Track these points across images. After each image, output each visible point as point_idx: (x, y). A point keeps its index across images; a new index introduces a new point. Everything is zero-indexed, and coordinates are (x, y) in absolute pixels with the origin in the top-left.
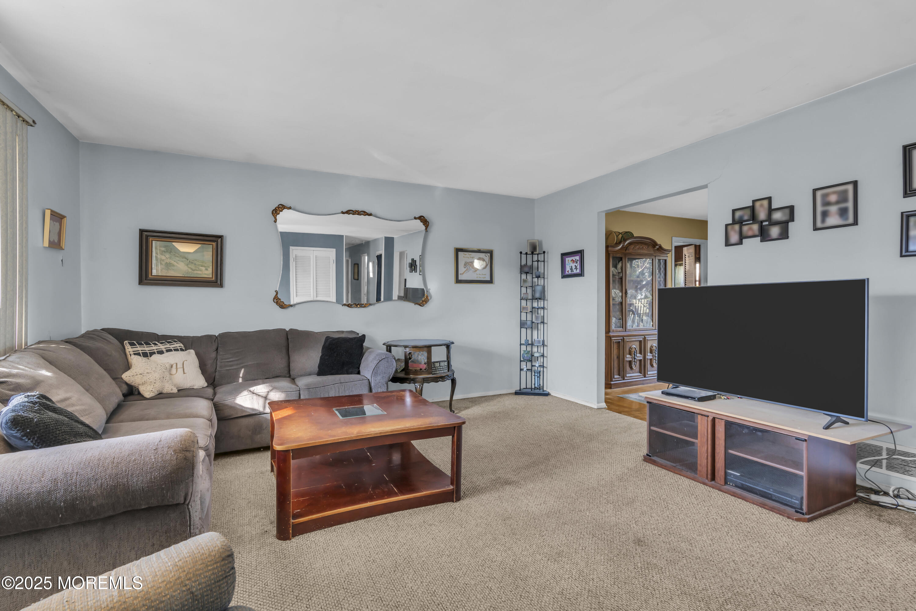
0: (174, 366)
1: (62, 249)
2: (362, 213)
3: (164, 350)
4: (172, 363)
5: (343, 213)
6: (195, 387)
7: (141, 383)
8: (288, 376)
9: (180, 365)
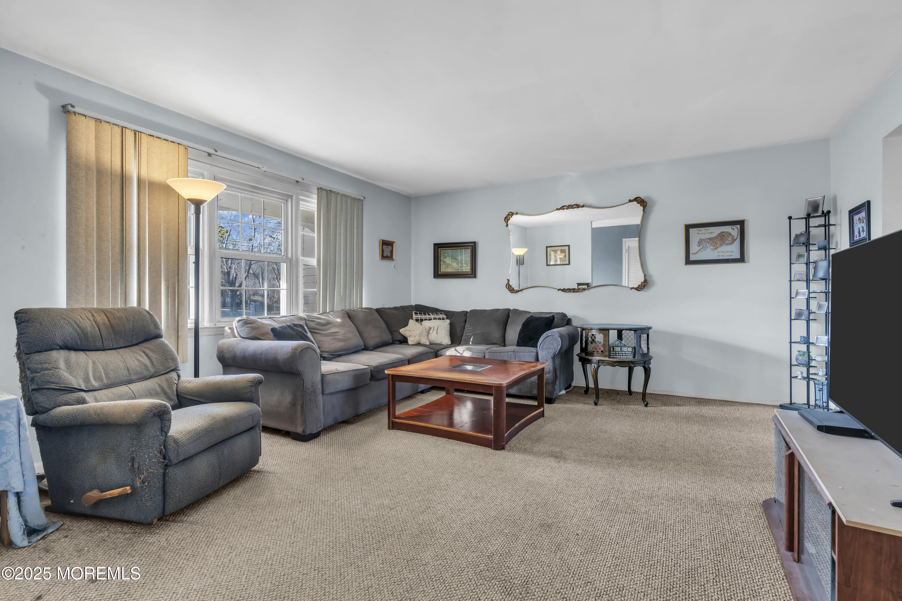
0: (432, 329)
1: (393, 260)
2: (575, 206)
3: (432, 318)
4: (431, 326)
5: (558, 209)
6: (443, 344)
7: (408, 335)
8: (502, 344)
9: (435, 328)
